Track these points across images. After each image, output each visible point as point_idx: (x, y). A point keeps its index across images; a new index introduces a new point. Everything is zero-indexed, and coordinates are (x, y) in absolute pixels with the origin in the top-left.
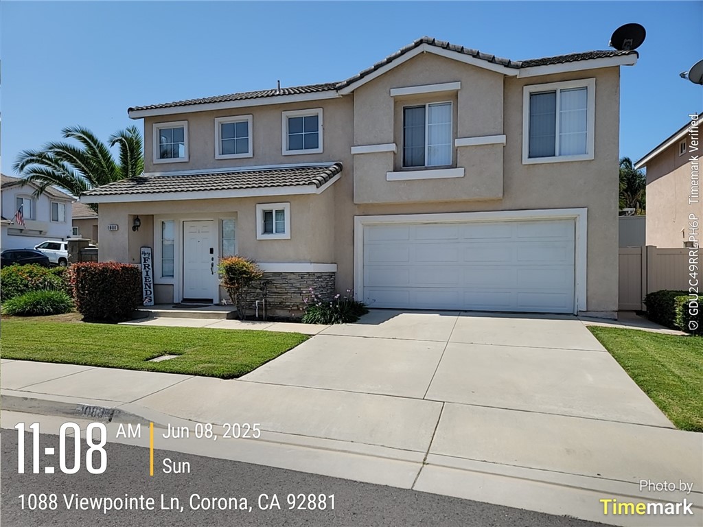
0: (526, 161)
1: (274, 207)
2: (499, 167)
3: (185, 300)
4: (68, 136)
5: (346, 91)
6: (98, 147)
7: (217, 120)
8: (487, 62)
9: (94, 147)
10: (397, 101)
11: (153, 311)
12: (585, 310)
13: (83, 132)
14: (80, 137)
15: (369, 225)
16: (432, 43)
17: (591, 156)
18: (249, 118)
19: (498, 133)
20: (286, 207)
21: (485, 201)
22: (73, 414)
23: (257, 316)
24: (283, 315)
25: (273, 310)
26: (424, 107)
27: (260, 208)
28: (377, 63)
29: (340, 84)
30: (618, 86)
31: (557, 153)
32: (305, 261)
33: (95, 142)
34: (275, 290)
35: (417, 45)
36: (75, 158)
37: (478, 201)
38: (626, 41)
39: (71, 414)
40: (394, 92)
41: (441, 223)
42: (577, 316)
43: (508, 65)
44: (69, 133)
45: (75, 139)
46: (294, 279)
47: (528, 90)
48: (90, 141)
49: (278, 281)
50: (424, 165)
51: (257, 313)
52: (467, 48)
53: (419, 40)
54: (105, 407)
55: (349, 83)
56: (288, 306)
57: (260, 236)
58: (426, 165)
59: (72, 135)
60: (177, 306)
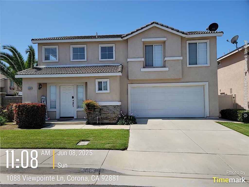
0: (188, 66)
1: (103, 80)
2: (180, 68)
3: (61, 118)
4: (5, 48)
5: (125, 38)
6: (18, 54)
7: (71, 46)
8: (176, 32)
9: (16, 54)
10: (144, 43)
11: (52, 123)
12: (209, 116)
13: (12, 48)
14: (10, 49)
15: (133, 87)
16: (157, 24)
17: (209, 65)
18: (85, 46)
19: (180, 56)
20: (108, 80)
21: (175, 79)
22: (80, 172)
23: (97, 123)
24: (107, 122)
25: (103, 120)
26: (153, 46)
27: (97, 81)
28: (137, 29)
29: (123, 36)
30: (216, 42)
31: (198, 63)
32: (116, 101)
33: (16, 52)
34: (104, 112)
35: (152, 24)
36: (8, 58)
37: (173, 79)
38: (213, 28)
39: (78, 173)
40: (143, 40)
41: (159, 87)
42: (206, 118)
43: (183, 33)
44: (5, 47)
45: (8, 50)
46: (112, 108)
47: (188, 42)
48: (14, 51)
49: (105, 109)
50: (153, 66)
51: (97, 122)
52: (169, 26)
53: (152, 22)
54: (96, 168)
55: (127, 35)
56: (109, 118)
57: (97, 92)
58: (154, 66)
59: (7, 48)
60: (59, 120)
